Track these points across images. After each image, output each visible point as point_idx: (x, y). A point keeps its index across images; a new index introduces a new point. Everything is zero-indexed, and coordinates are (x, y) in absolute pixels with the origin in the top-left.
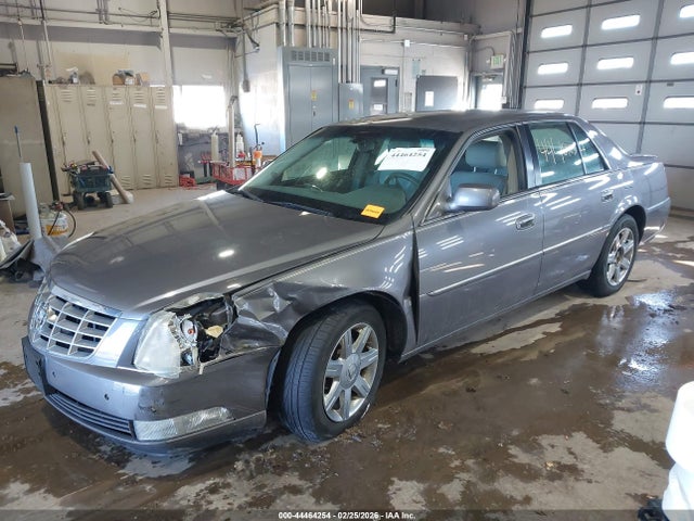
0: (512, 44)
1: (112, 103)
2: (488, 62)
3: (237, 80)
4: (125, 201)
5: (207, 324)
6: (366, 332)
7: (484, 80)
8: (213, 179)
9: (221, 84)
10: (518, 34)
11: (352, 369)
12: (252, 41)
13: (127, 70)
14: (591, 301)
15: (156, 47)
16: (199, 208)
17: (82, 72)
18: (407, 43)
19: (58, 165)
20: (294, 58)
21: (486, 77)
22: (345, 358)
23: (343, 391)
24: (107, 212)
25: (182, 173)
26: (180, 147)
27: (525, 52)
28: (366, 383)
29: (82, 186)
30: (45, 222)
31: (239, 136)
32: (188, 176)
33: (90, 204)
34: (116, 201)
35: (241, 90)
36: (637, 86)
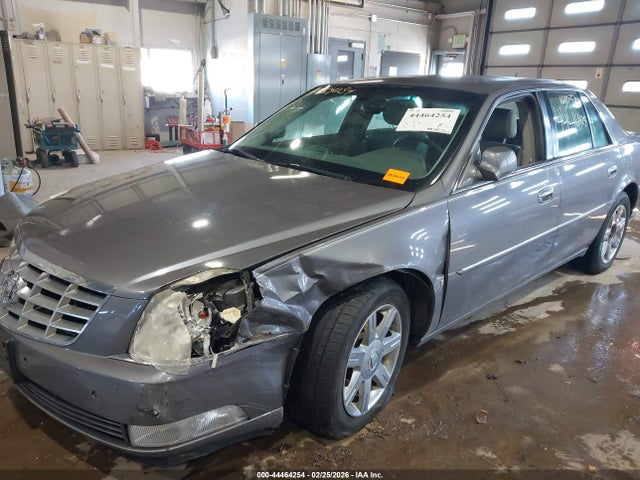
0: (475, 25)
1: (78, 61)
2: (450, 40)
3: (205, 46)
4: (91, 161)
5: (221, 306)
6: (391, 314)
7: (445, 59)
8: (179, 142)
9: (190, 49)
10: (481, 16)
11: (374, 356)
12: (222, 7)
13: (95, 28)
14: (584, 279)
15: (124, 8)
16: (167, 171)
17: (49, 30)
18: (374, 18)
19: (22, 121)
20: (265, 26)
21: (448, 55)
22: (367, 344)
23: (363, 382)
24: (72, 172)
25: (148, 136)
26: (147, 111)
27: (488, 33)
28: (386, 372)
29: (47, 144)
30: (8, 178)
31: (207, 101)
32: (154, 139)
33: (54, 162)
34: (82, 160)
35: (209, 56)
36: (598, 69)
